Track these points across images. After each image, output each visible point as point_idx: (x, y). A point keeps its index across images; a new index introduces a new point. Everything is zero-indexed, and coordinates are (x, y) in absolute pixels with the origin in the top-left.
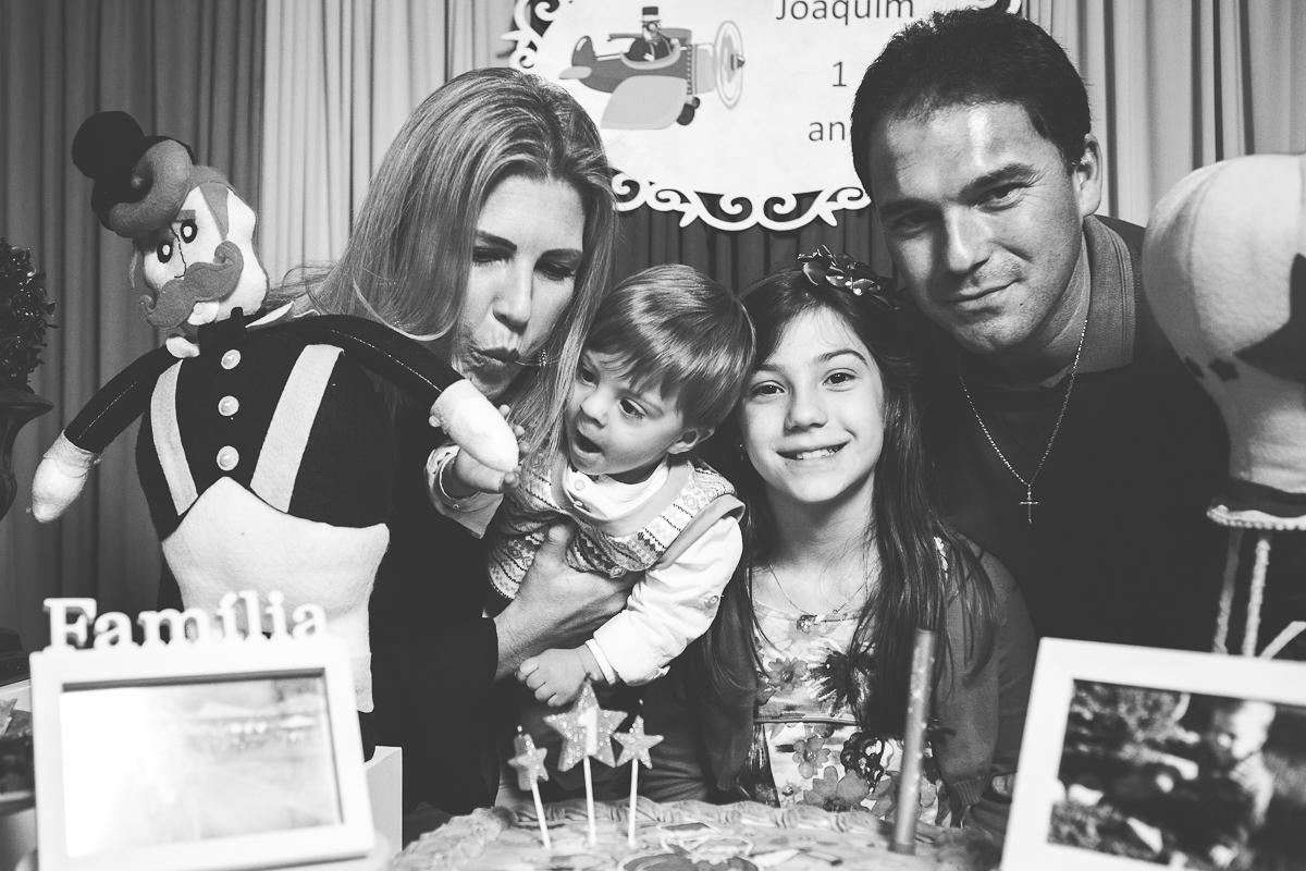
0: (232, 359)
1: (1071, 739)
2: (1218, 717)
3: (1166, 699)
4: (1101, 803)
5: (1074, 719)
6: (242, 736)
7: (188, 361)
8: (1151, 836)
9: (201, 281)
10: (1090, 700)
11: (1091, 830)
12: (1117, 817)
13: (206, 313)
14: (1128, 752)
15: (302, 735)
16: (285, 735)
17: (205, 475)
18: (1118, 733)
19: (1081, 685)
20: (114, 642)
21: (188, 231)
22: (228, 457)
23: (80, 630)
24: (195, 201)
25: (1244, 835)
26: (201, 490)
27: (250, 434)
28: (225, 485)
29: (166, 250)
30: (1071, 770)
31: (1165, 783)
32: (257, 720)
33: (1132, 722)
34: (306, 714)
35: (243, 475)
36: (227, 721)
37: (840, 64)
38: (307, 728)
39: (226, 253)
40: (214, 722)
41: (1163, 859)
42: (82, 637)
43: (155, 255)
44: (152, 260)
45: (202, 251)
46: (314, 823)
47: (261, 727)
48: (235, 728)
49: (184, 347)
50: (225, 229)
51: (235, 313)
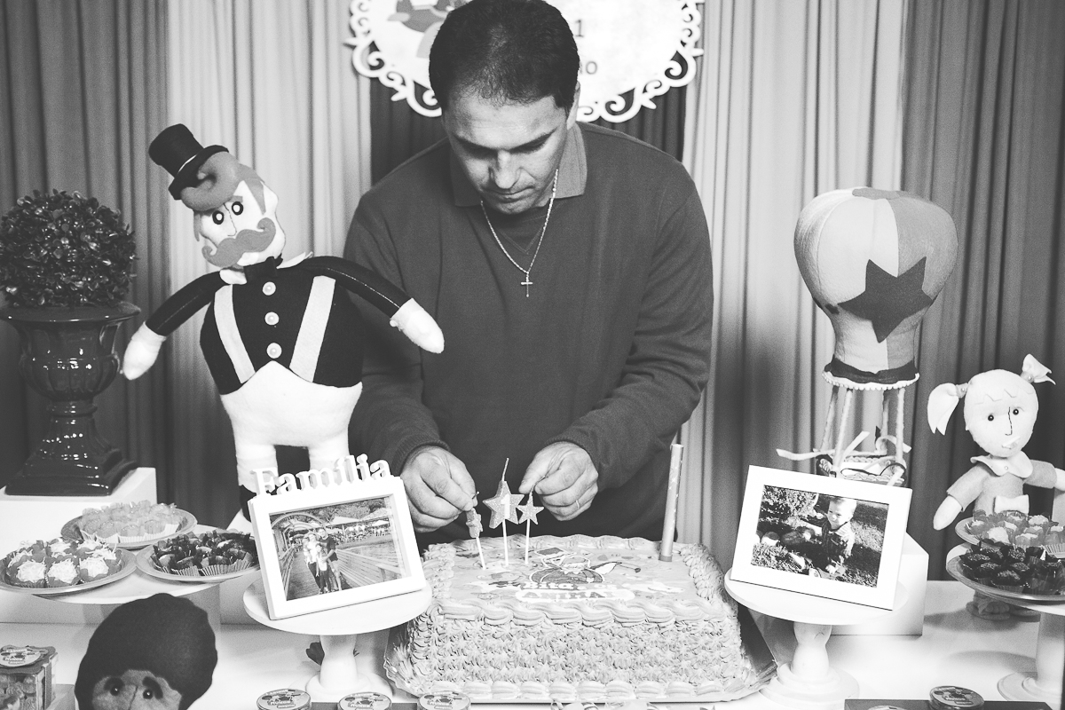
0: (269, 289)
1: (763, 514)
2: (832, 505)
3: (808, 496)
4: (777, 545)
5: (765, 505)
7: (236, 287)
8: (800, 561)
9: (248, 240)
10: (772, 496)
11: (773, 558)
12: (786, 552)
13: (252, 258)
14: (790, 521)
15: (383, 530)
16: (375, 530)
17: (259, 360)
18: (785, 512)
19: (769, 489)
20: (287, 489)
21: (237, 208)
22: (274, 350)
24: (243, 191)
25: (842, 560)
26: (256, 369)
27: (287, 336)
28: (273, 367)
29: (219, 217)
30: (763, 529)
31: (807, 536)
32: (360, 523)
33: (792, 507)
34: (384, 518)
35: (285, 360)
36: (346, 525)
37: (580, 21)
38: (386, 526)
39: (265, 224)
40: (338, 526)
41: (806, 572)
43: (211, 218)
44: (208, 221)
46: (395, 576)
47: (363, 527)
48: (351, 529)
49: (233, 278)
50: (263, 210)
51: (270, 259)
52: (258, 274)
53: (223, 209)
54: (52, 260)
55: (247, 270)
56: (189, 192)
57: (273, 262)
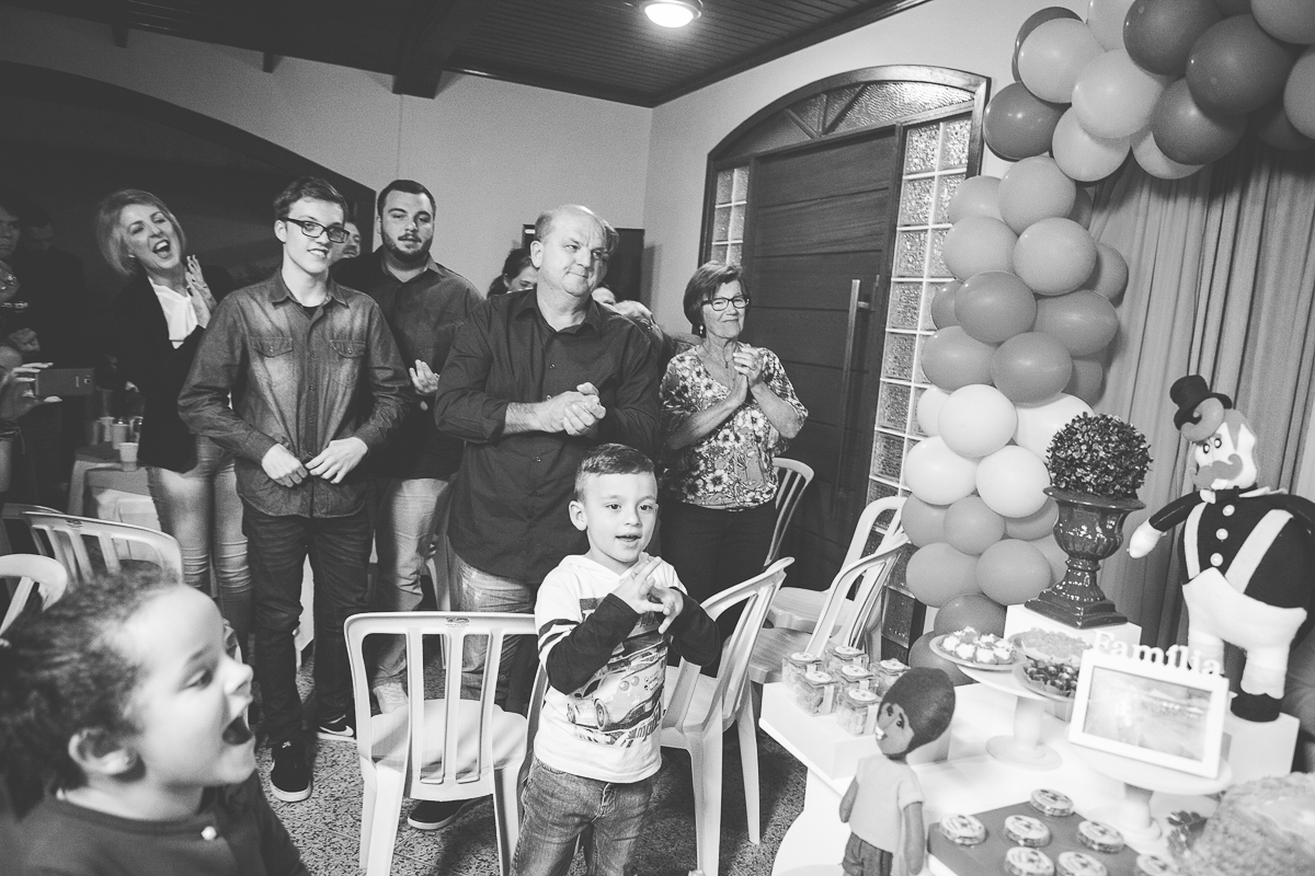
0: (1229, 510)
6: (1167, 709)
7: (1209, 504)
9: (1220, 469)
13: (1222, 484)
15: (1196, 717)
16: (1187, 714)
17: (1205, 564)
20: (1119, 653)
21: (1218, 443)
22: (1217, 559)
23: (1106, 644)
24: (1224, 430)
26: (1201, 571)
27: (1230, 551)
28: (1213, 573)
29: (1207, 449)
32: (1176, 704)
34: (1200, 708)
35: (1223, 569)
36: (1161, 700)
38: (1199, 715)
39: (1235, 459)
40: (1156, 698)
42: (1106, 648)
44: (1200, 449)
45: (1222, 455)
46: (1192, 757)
47: (1177, 707)
48: (1165, 704)
49: (1208, 497)
50: (1235, 446)
51: (1236, 487)
52: (1225, 497)
53: (1208, 442)
54: (1073, 459)
55: (1218, 493)
56: (1187, 426)
57: (1237, 490)
